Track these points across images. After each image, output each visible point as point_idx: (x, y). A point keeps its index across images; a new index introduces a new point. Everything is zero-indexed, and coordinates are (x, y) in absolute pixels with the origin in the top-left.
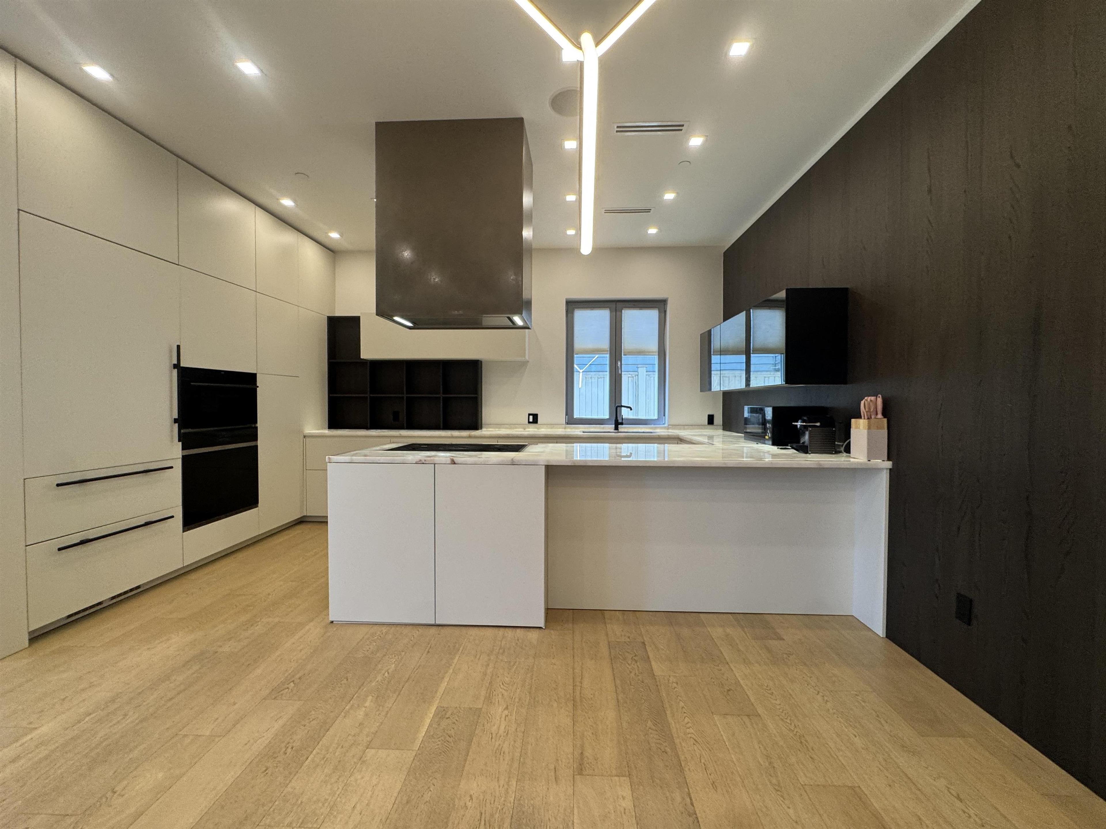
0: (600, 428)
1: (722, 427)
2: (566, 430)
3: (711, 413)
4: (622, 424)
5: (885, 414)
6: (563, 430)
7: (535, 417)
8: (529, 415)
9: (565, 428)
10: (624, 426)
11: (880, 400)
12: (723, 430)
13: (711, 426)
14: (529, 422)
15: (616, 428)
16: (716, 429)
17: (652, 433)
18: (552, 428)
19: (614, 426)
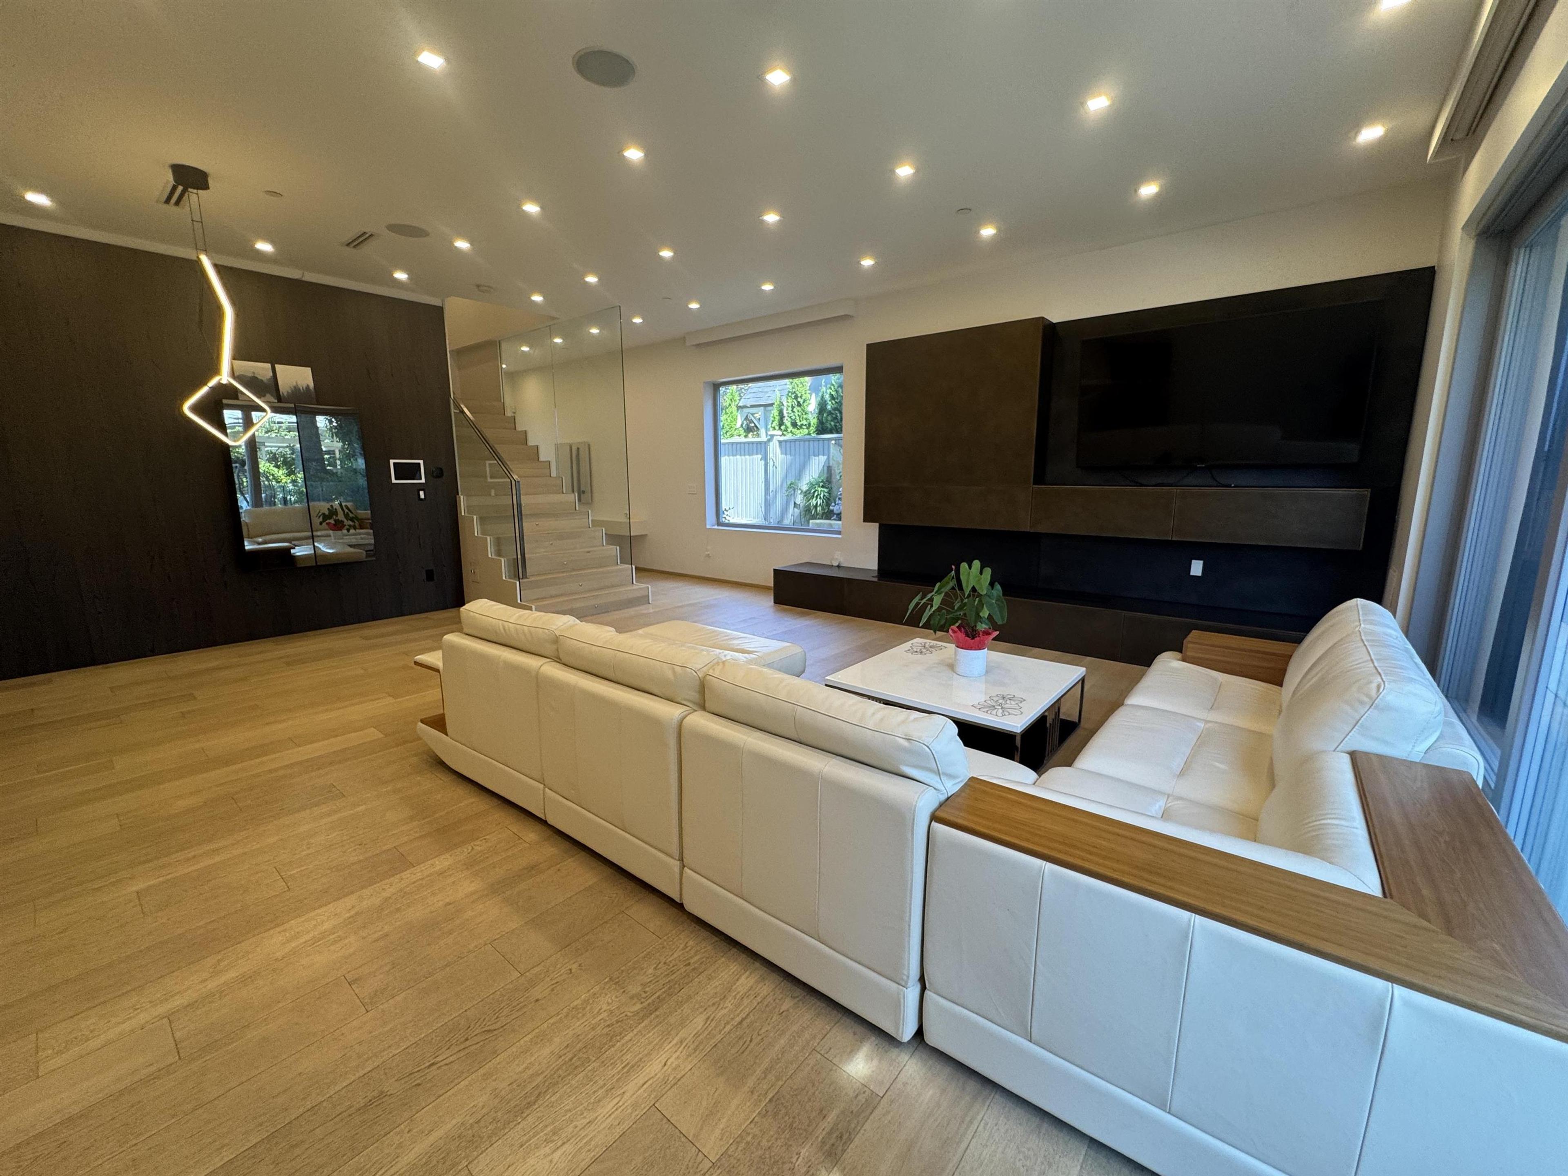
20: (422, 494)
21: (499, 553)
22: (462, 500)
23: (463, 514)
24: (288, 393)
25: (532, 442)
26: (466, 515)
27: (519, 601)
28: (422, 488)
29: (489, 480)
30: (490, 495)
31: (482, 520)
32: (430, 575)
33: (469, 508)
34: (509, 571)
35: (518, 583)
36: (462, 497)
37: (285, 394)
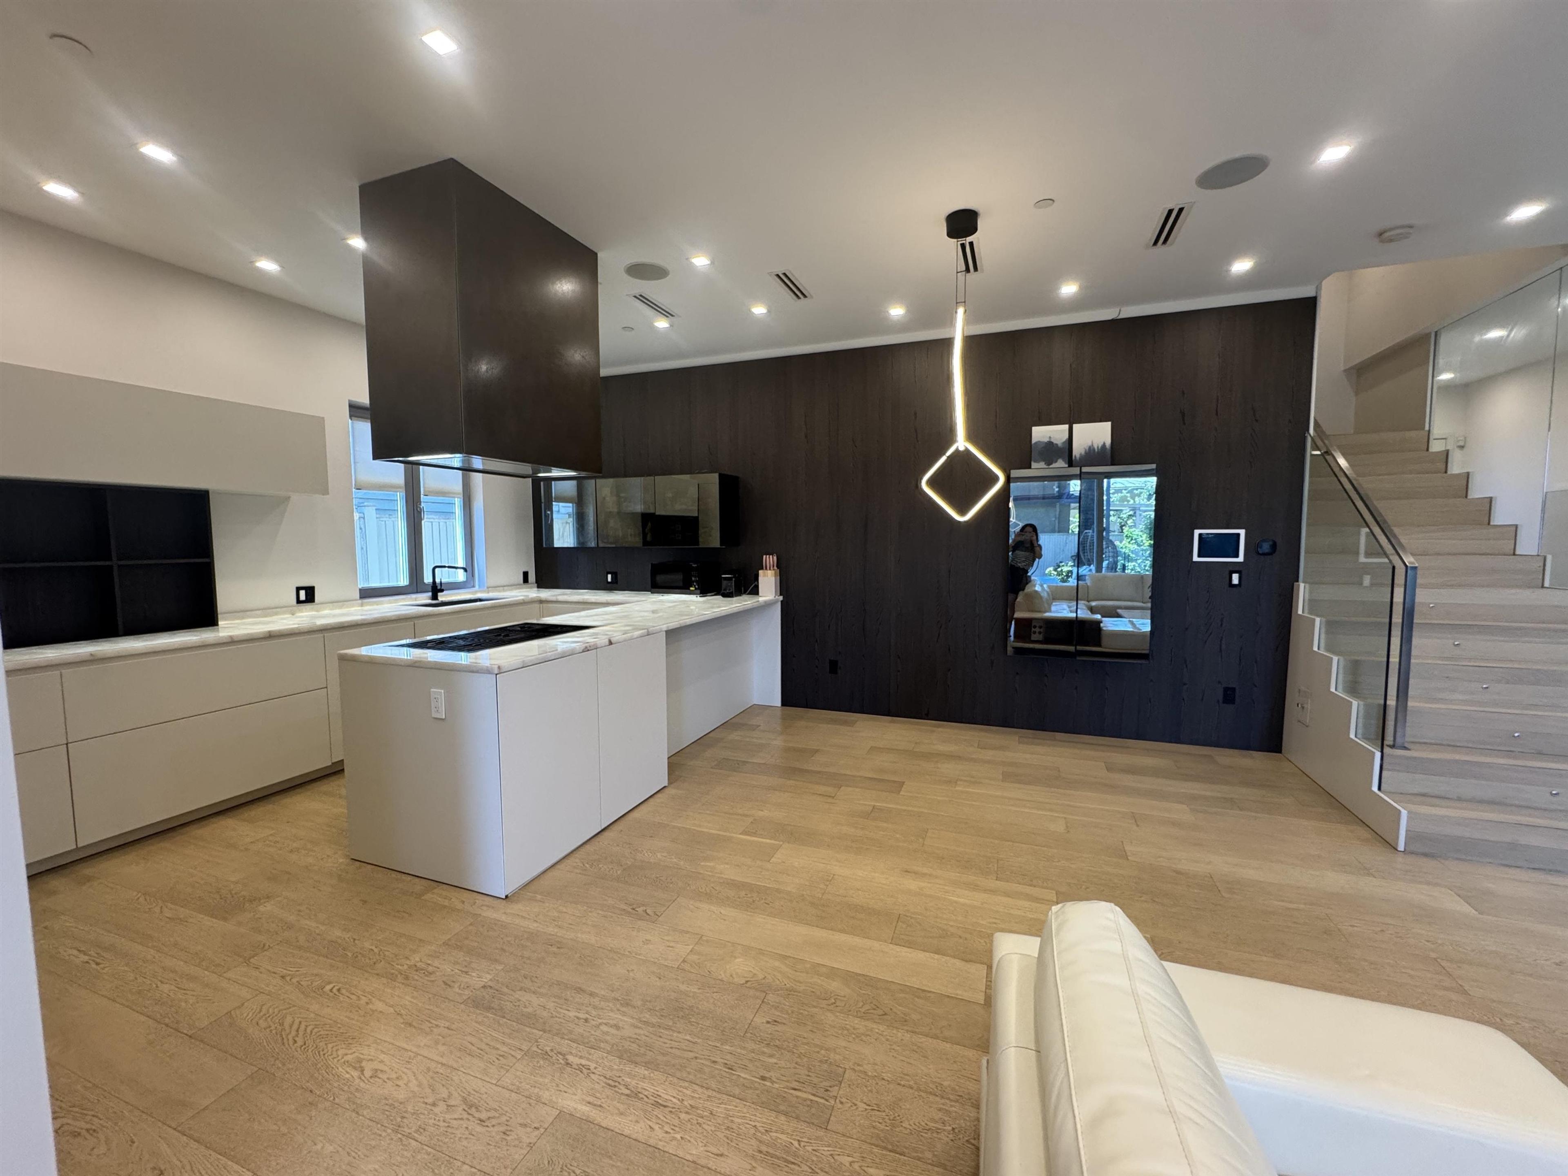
0: (412, 599)
1: (536, 585)
2: (363, 608)
3: (525, 570)
4: (442, 591)
5: (777, 567)
6: (360, 608)
7: (310, 593)
8: (298, 589)
9: (362, 605)
10: (445, 592)
11: (775, 558)
12: (538, 587)
13: (526, 585)
14: (299, 602)
15: (435, 597)
16: (531, 588)
17: (480, 600)
18: (341, 607)
19: (430, 594)
20: (1235, 579)
21: (1353, 688)
22: (1302, 590)
23: (1300, 612)
24: (1081, 454)
25: (1477, 492)
26: (1306, 615)
27: (1375, 788)
28: (1237, 569)
29: (1362, 559)
30: (1360, 584)
31: (1331, 626)
32: (1229, 696)
33: (1314, 606)
34: (1365, 726)
35: (1378, 755)
36: (1302, 585)
37: (1078, 456)
